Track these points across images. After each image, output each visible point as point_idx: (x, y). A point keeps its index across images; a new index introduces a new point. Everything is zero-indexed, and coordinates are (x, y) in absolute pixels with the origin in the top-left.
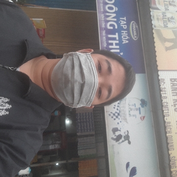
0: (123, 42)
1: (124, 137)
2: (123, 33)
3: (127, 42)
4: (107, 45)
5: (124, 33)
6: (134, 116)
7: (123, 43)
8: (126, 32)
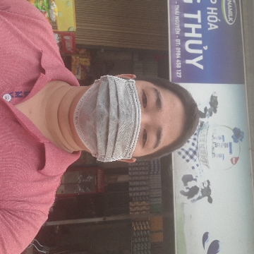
0: (209, 26)
1: (202, 191)
2: (210, 11)
3: (216, 27)
4: (181, 32)
5: (212, 12)
6: (220, 156)
7: (209, 29)
8: (216, 9)
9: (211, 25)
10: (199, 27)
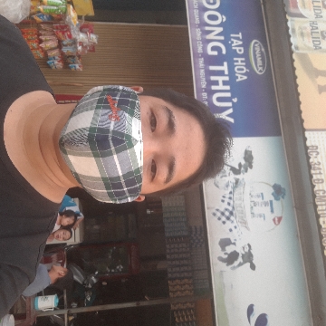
3: (245, 78)
4: (207, 85)
5: (239, 62)
7: (238, 80)
9: (239, 76)
10: (227, 78)
